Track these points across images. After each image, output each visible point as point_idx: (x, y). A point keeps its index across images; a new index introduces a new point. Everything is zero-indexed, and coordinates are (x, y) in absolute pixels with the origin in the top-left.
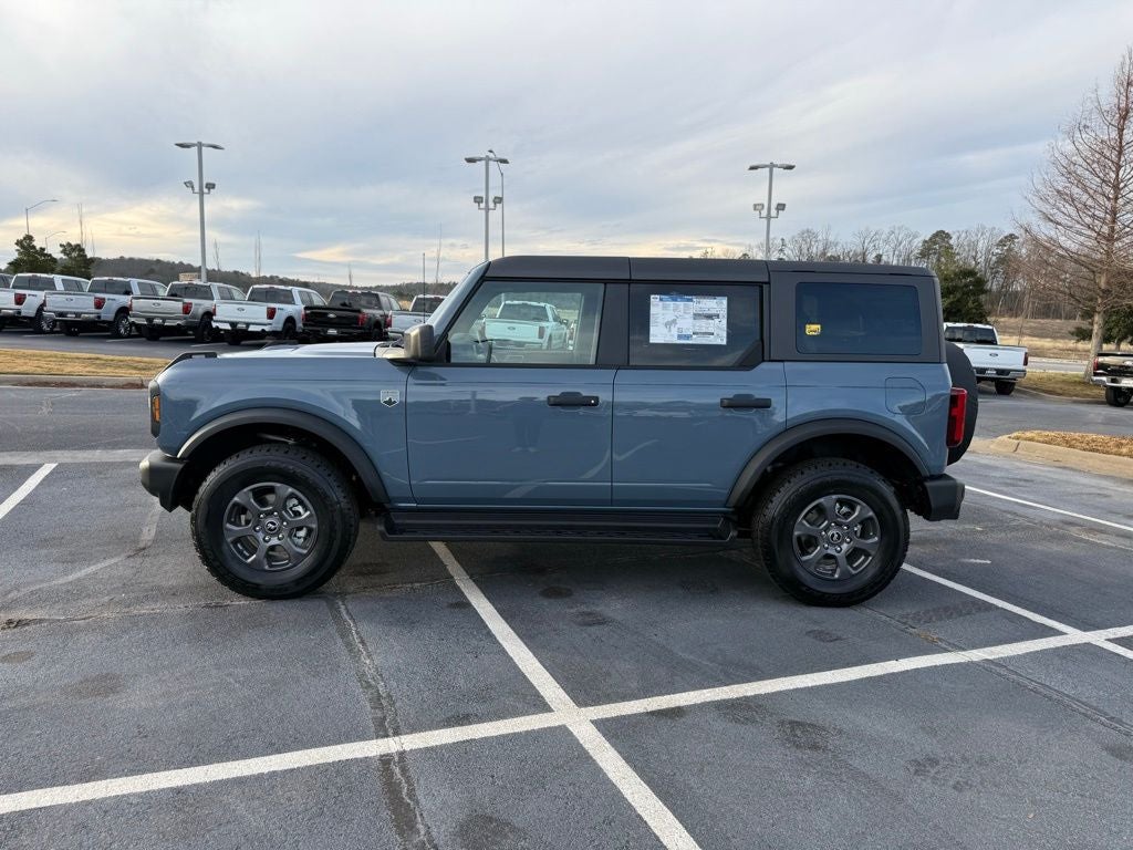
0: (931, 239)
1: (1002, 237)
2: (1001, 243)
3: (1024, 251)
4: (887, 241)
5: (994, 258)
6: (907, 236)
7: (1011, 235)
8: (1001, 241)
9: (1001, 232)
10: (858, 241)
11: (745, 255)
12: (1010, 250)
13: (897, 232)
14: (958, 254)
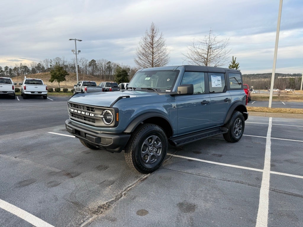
0: (91, 62)
1: (107, 62)
2: (108, 64)
3: (113, 65)
4: (80, 62)
5: (106, 67)
6: (85, 60)
7: (109, 62)
8: (107, 63)
9: (107, 61)
10: (73, 61)
11: (39, 64)
12: (109, 65)
13: (82, 59)
14: (98, 66)
